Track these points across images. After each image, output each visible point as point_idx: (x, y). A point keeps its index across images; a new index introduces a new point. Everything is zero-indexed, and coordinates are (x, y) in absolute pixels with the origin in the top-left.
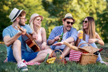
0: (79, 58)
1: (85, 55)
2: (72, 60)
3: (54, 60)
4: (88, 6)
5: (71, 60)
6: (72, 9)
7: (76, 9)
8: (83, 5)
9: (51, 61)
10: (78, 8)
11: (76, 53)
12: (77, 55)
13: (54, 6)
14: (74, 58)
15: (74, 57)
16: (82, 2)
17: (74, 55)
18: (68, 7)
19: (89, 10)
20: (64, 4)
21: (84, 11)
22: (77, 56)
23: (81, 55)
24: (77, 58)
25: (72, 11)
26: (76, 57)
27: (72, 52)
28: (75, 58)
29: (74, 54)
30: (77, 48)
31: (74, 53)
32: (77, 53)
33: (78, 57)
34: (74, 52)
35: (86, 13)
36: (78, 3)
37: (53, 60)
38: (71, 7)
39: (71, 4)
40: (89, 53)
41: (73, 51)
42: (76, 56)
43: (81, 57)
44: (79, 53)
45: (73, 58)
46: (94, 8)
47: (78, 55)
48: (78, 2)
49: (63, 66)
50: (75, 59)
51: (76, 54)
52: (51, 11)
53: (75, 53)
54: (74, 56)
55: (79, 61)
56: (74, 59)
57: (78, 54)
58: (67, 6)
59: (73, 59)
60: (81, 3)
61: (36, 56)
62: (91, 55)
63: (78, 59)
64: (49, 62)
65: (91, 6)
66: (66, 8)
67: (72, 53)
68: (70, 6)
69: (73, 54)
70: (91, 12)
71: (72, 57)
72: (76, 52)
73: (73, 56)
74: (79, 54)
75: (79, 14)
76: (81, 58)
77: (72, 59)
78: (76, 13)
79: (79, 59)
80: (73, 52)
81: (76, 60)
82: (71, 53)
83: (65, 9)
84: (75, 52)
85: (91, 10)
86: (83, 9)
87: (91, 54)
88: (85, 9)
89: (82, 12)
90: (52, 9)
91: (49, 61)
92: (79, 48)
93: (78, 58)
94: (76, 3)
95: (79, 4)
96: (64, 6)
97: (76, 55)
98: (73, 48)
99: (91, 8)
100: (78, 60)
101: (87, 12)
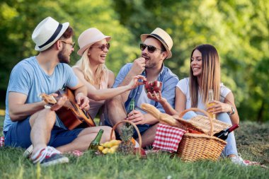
0: (177, 144)
1: (194, 137)
2: (161, 147)
3: (117, 146)
4: (246, 18)
5: (159, 149)
6: (199, 23)
7: (210, 24)
8: (232, 12)
9: (109, 148)
10: (216, 21)
11: (171, 131)
12: (172, 136)
13: (148, 14)
14: (165, 144)
15: (164, 141)
16: (231, 4)
17: (165, 137)
18: (189, 18)
19: (248, 28)
20: (178, 8)
21: (233, 31)
22: (173, 138)
23: (184, 137)
24: (172, 145)
25: (199, 29)
26: (169, 142)
27: (161, 129)
28: (168, 144)
29: (167, 135)
30: (175, 120)
31: (166, 132)
32: (174, 131)
33: (174, 140)
34: (167, 128)
35: (239, 35)
36: (217, 8)
37: (113, 145)
38: (196, 19)
39: (196, 9)
40: (202, 132)
41: (164, 127)
42: (171, 140)
43: (181, 141)
44: (177, 132)
45: (162, 143)
46: (265, 23)
47: (175, 136)
48: (218, 3)
49: (137, 161)
50: (168, 146)
51: (172, 133)
52: (137, 26)
53: (169, 133)
54: (166, 139)
55: (176, 151)
56: (166, 146)
57: (175, 134)
58: (186, 14)
59: (163, 146)
60: (227, 7)
61: (76, 137)
62: (208, 139)
63: (175, 145)
64: (104, 151)
65: (255, 16)
66: (183, 19)
67: (162, 131)
68: (193, 15)
69: (163, 134)
70: (255, 33)
71: (161, 140)
72: (170, 128)
73: (163, 139)
74: (178, 134)
75: (220, 39)
76: (181, 145)
77: (160, 145)
78: (211, 35)
79: (177, 147)
80: (164, 130)
81: (171, 149)
82: (159, 131)
83: (178, 23)
84: (168, 130)
85: (254, 27)
86: (231, 24)
87: (208, 137)
88: (238, 24)
89: (227, 35)
90: (143, 20)
91: (104, 148)
92: (179, 121)
93: (174, 143)
94: (211, 7)
95: (221, 10)
96: (176, 14)
97: (170, 137)
98: (164, 119)
99: (255, 21)
100: (175, 148)
101: (243, 33)
